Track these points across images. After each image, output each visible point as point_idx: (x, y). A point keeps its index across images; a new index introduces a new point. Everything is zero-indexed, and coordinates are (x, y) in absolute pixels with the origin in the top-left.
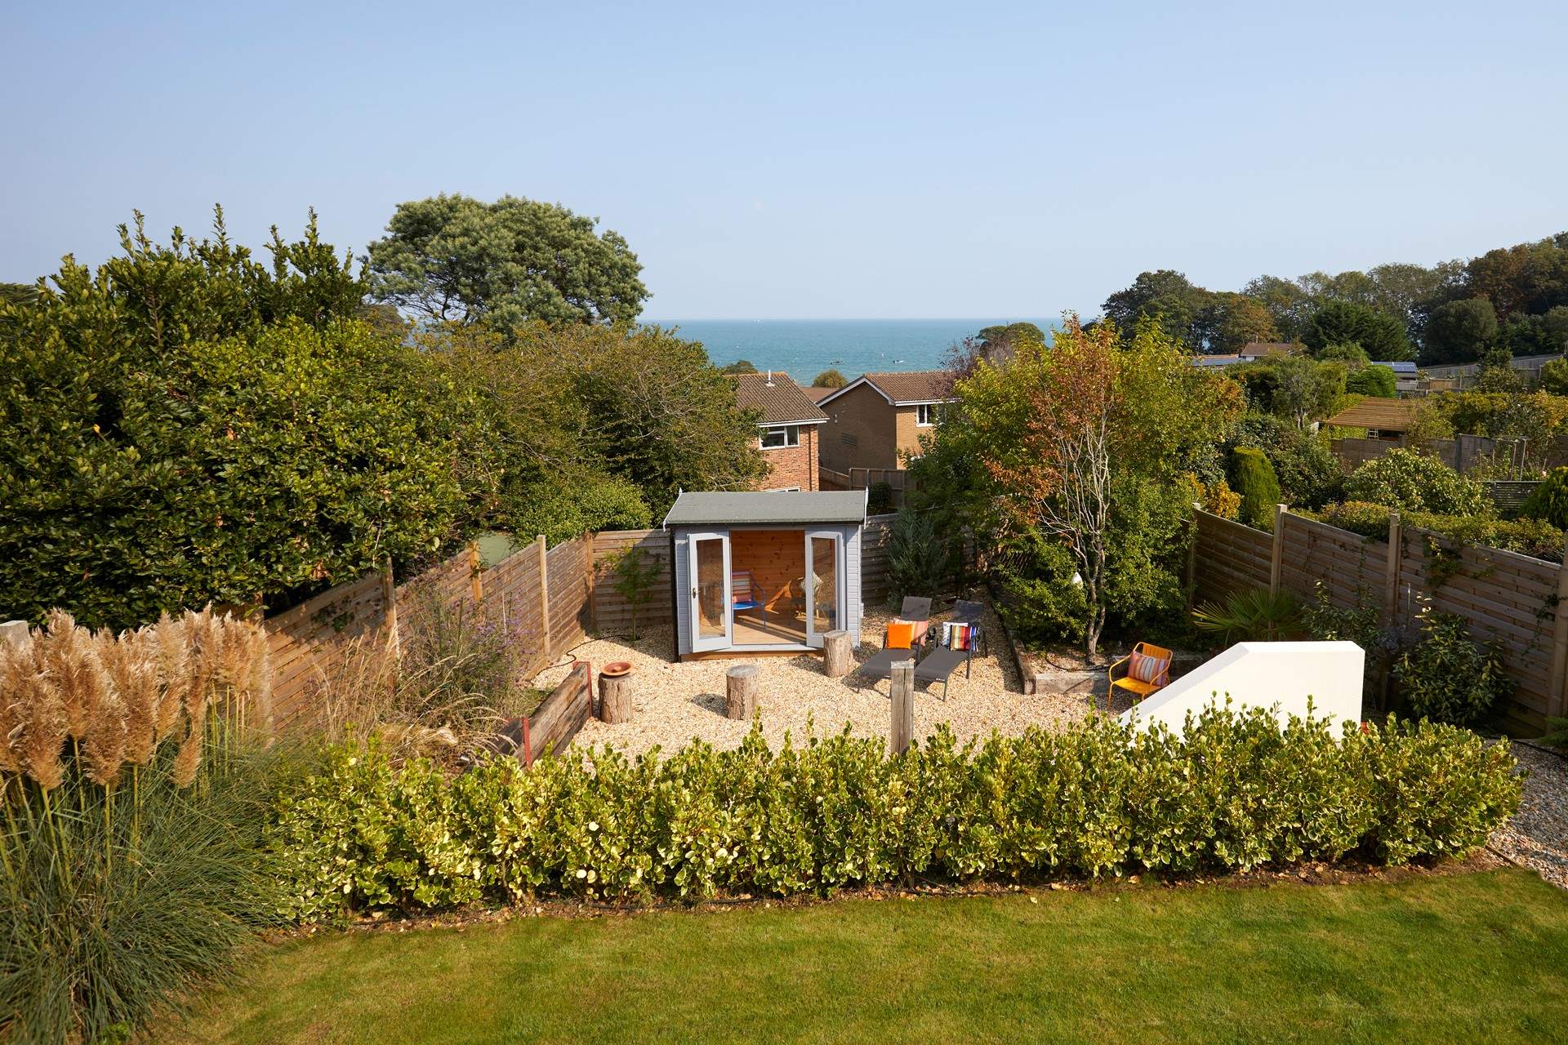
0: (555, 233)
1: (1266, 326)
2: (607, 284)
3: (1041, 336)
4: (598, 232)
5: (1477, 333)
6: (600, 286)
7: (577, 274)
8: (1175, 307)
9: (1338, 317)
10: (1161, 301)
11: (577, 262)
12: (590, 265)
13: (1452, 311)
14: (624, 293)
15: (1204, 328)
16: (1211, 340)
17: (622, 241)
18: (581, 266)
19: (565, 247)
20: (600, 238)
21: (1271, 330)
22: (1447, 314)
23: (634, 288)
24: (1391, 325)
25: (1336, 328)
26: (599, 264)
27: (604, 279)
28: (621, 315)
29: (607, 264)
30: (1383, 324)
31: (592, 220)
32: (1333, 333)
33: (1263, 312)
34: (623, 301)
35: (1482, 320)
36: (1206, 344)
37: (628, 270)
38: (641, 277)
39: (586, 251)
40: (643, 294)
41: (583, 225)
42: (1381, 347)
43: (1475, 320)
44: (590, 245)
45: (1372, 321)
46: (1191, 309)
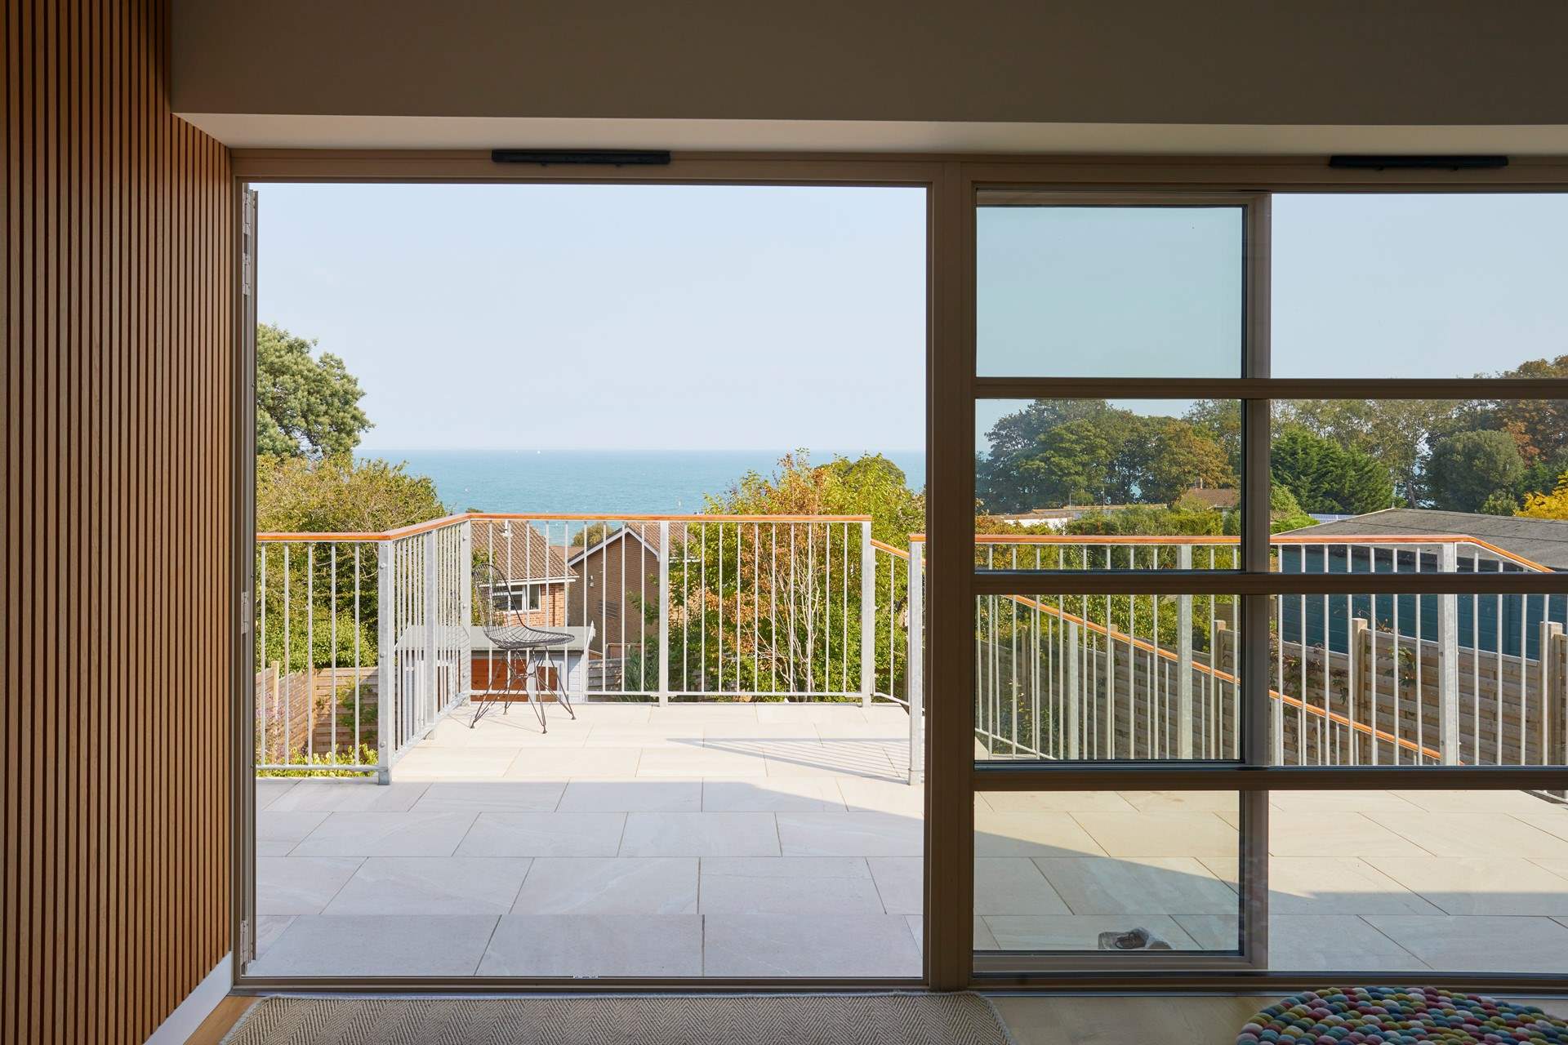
0: (273, 359)
1: (1215, 464)
2: (326, 413)
3: (900, 476)
4: (315, 355)
5: (1494, 477)
6: (318, 416)
7: (294, 403)
8: (1088, 438)
9: (1294, 454)
10: (1068, 429)
11: (296, 390)
12: (309, 393)
13: (1459, 446)
14: (343, 423)
15: (1132, 467)
16: (1144, 484)
17: (340, 364)
18: (300, 394)
19: (283, 373)
20: (316, 360)
21: (1223, 471)
22: (1453, 450)
23: (354, 418)
24: (1367, 464)
25: (1291, 468)
26: (318, 392)
27: (324, 408)
28: (336, 446)
29: (328, 392)
30: (1355, 463)
31: (308, 342)
32: (1287, 476)
33: (1211, 446)
34: (340, 431)
35: (1501, 459)
36: (1136, 490)
37: (347, 398)
38: (361, 405)
39: (306, 378)
40: (363, 424)
41: (298, 347)
42: (1353, 494)
43: (1490, 457)
44: (309, 371)
45: (1340, 460)
46: (1112, 440)
